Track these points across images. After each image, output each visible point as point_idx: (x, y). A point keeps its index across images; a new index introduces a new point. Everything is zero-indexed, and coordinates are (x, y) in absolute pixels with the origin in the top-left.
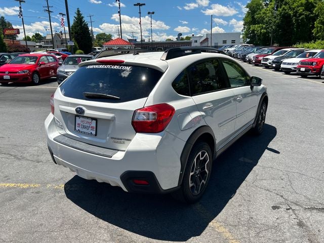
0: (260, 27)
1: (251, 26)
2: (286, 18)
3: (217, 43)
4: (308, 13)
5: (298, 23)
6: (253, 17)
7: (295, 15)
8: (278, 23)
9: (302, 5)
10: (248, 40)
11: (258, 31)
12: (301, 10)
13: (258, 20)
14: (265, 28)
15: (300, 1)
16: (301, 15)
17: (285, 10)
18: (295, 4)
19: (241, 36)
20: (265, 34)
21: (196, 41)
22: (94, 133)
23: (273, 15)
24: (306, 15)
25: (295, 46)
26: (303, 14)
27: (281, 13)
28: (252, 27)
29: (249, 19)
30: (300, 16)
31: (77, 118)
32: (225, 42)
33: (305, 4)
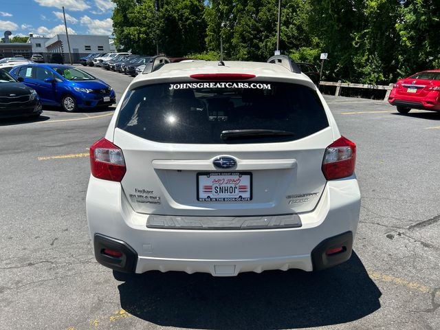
0: (137, 30)
1: (124, 28)
2: (170, 21)
3: (77, 50)
4: (195, 18)
5: (185, 28)
6: (125, 16)
7: (181, 19)
8: (163, 27)
9: (186, 7)
10: (122, 47)
11: (134, 36)
12: (187, 13)
13: (132, 21)
14: (145, 33)
15: (184, 2)
16: (187, 19)
17: (169, 11)
18: (179, 6)
19: (111, 42)
20: (144, 40)
21: (39, 45)
22: (247, 195)
23: (154, 17)
24: (192, 19)
25: (187, 57)
26: (190, 19)
27: (164, 15)
28: (126, 30)
29: (120, 19)
30: (186, 21)
31: (200, 177)
32: (88, 48)
33: (191, 6)
